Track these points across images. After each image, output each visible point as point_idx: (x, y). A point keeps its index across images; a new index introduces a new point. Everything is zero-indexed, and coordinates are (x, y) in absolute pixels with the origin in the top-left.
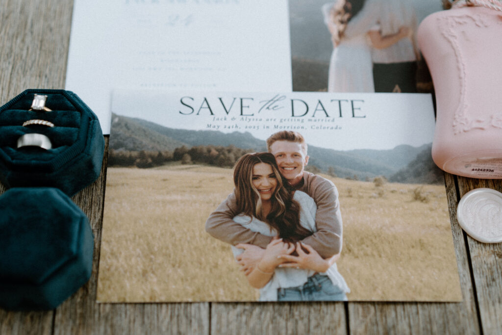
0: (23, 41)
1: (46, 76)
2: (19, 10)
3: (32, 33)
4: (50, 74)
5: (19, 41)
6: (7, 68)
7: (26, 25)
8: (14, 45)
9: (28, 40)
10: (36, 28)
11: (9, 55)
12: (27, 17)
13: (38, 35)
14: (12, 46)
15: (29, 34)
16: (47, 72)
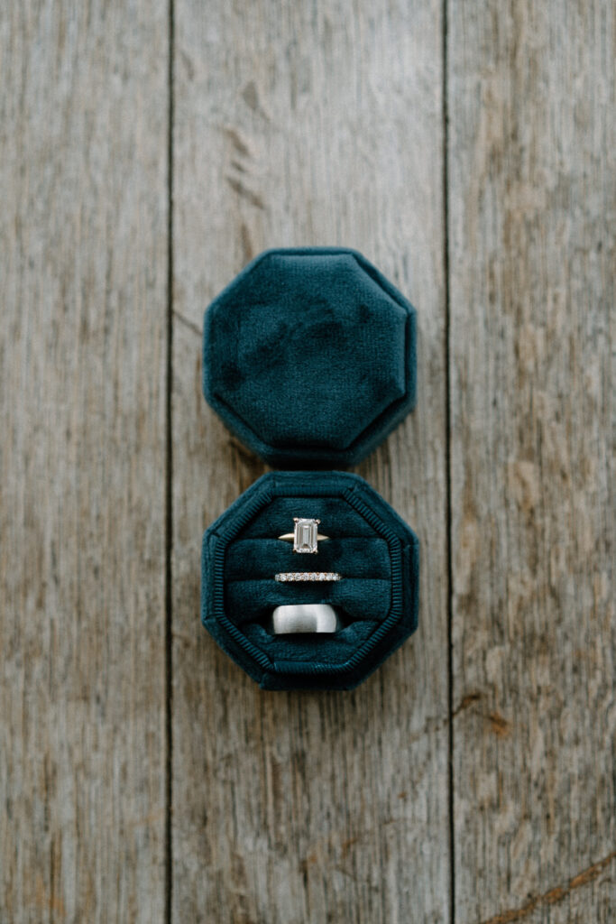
0: (40, 604)
1: (98, 699)
2: (20, 518)
3: (57, 580)
4: (106, 692)
5: (31, 603)
6: (14, 679)
7: (41, 558)
8: (21, 613)
9: (51, 598)
10: (64, 567)
11: (13, 644)
12: (41, 538)
13: (71, 585)
14: (17, 617)
15: (51, 584)
16: (100, 687)
